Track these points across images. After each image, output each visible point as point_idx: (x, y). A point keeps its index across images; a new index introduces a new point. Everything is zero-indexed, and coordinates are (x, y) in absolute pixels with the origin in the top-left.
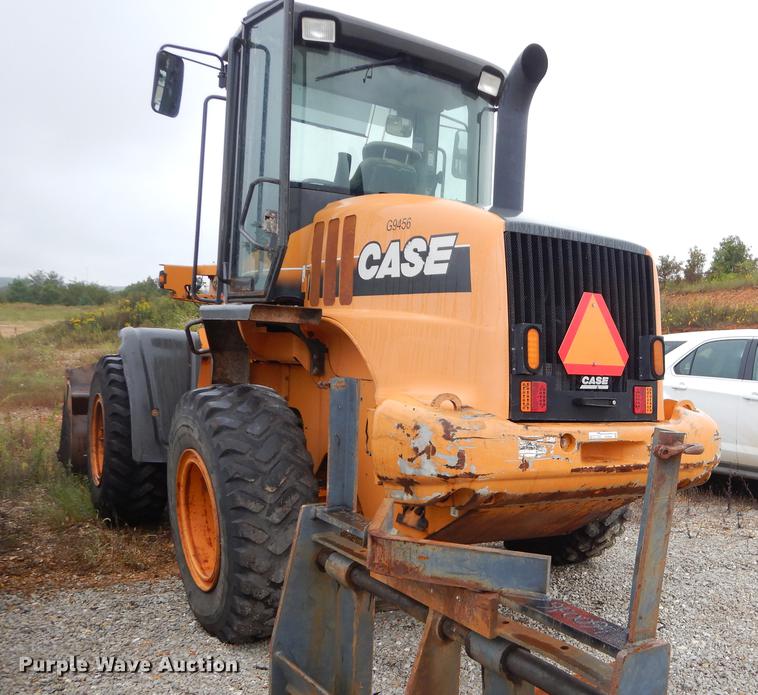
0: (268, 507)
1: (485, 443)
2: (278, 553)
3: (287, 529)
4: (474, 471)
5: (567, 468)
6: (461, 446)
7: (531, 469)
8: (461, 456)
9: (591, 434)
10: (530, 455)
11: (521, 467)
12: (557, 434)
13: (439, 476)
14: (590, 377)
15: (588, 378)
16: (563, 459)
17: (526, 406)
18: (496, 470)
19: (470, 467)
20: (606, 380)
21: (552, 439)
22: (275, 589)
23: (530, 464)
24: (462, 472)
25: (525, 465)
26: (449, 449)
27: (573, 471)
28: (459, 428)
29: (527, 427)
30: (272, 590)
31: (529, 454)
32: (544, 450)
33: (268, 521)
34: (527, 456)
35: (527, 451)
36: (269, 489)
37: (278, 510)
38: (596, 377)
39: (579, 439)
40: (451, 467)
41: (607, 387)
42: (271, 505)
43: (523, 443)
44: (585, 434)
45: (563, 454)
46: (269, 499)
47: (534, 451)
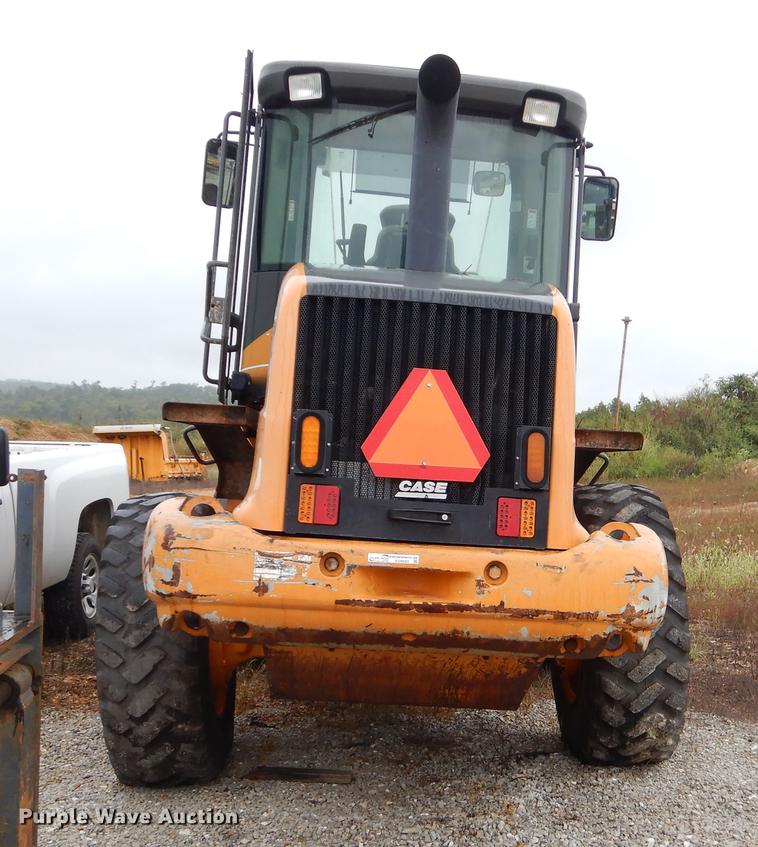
0: (126, 628)
1: (206, 556)
2: (134, 682)
3: (144, 655)
4: (190, 590)
5: (328, 597)
6: (176, 557)
7: (271, 595)
8: (176, 569)
9: (370, 555)
10: (273, 577)
11: (257, 590)
12: (317, 552)
13: (157, 592)
14: (414, 481)
15: (409, 483)
16: (321, 585)
17: (306, 515)
18: (221, 591)
19: (187, 585)
20: (442, 487)
21: (307, 558)
22: (138, 725)
23: (270, 587)
24: (175, 589)
25: (262, 588)
26: (165, 560)
27: (337, 602)
28: (179, 535)
29: (272, 541)
30: (133, 725)
31: (270, 575)
32: (293, 571)
33: (123, 643)
34: (267, 576)
35: (266, 570)
36: (129, 607)
37: (136, 633)
38: (424, 482)
39: (349, 560)
40: (168, 583)
41: (444, 497)
42: (130, 625)
43: (261, 560)
44: (364, 555)
45: (323, 578)
46: (130, 619)
47: (276, 571)
